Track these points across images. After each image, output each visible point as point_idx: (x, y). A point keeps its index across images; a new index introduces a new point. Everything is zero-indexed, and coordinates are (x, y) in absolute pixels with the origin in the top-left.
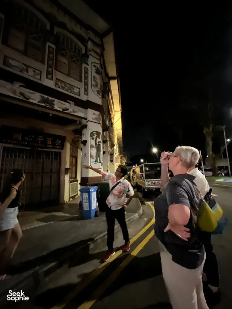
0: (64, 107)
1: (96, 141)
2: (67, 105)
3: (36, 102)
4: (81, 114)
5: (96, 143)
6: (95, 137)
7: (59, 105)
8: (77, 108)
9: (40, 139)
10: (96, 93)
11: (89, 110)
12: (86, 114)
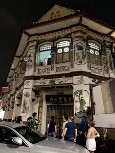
0: (60, 81)
1: (79, 97)
2: (61, 79)
3: (48, 84)
4: (70, 81)
5: (79, 99)
6: (78, 95)
7: (57, 81)
8: (66, 79)
9: (60, 98)
10: (79, 63)
11: (74, 77)
12: (72, 80)
